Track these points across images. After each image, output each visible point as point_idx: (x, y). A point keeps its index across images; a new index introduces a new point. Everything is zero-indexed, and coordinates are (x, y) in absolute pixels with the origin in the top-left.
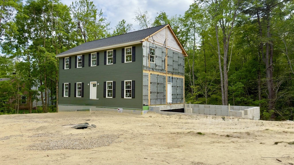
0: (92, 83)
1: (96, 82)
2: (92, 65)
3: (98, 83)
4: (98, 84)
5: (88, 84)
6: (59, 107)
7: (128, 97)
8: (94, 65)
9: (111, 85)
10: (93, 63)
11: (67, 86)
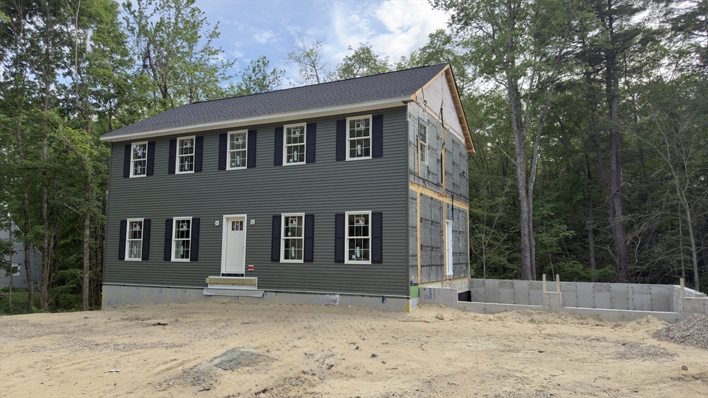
0: (227, 219)
1: (245, 215)
2: (231, 166)
3: (253, 218)
4: (253, 222)
5: (217, 223)
6: (108, 291)
7: (358, 259)
8: (238, 166)
9: (300, 223)
10: (232, 162)
11: (138, 227)
